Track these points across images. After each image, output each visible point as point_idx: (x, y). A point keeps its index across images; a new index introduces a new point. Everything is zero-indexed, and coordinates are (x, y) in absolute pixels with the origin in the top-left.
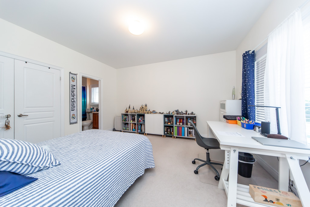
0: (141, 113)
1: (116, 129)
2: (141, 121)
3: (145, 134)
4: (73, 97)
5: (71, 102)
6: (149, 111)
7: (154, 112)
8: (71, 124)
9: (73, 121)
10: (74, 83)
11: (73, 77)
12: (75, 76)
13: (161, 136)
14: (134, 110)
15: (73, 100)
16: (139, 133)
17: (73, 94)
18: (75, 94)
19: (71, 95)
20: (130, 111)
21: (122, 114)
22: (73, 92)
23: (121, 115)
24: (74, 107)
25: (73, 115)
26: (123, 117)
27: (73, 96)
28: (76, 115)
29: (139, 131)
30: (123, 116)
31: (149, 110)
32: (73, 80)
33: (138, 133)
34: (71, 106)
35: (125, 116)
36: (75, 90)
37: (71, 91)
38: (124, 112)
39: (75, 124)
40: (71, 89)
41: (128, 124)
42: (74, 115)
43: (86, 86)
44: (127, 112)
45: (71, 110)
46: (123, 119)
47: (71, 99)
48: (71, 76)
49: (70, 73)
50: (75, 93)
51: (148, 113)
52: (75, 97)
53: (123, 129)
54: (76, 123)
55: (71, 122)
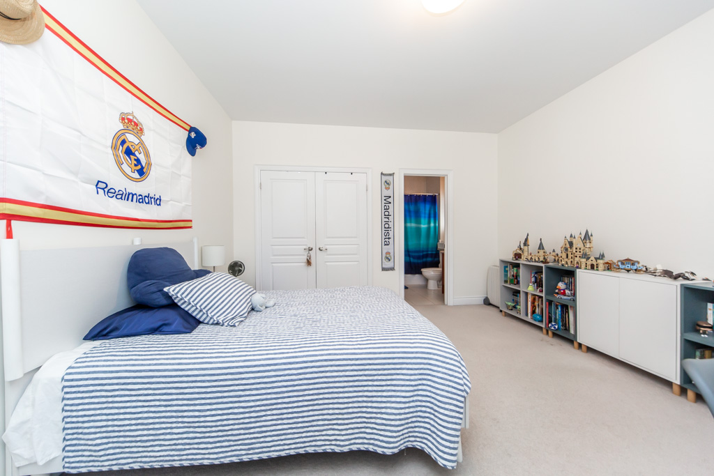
0: (566, 263)
1: (491, 302)
2: (564, 294)
3: (576, 344)
4: (387, 220)
5: (383, 229)
6: (596, 259)
7: (629, 266)
8: (383, 269)
9: (388, 265)
10: (389, 193)
11: (387, 179)
12: (390, 178)
13: (668, 384)
14: (541, 251)
15: (387, 226)
16: (555, 335)
17: (387, 213)
18: (391, 213)
19: (383, 217)
20: (526, 254)
21: (503, 261)
22: (386, 210)
23: (498, 263)
24: (389, 238)
25: (387, 253)
26: (506, 271)
27: (387, 216)
28: (392, 254)
29: (554, 326)
30: (506, 267)
31: (602, 256)
32: (387, 186)
33: (550, 333)
34: (384, 237)
35: (513, 267)
36: (391, 205)
37: (383, 209)
38: (509, 257)
39: (391, 272)
40: (383, 205)
41: (518, 292)
42: (389, 253)
43: (439, 195)
44: (518, 256)
45: (383, 244)
46: (506, 276)
47: (384, 223)
48: (385, 178)
49: (382, 174)
50: (391, 210)
51: (592, 267)
52: (391, 218)
53: (508, 307)
54: (393, 269)
55: (384, 266)
